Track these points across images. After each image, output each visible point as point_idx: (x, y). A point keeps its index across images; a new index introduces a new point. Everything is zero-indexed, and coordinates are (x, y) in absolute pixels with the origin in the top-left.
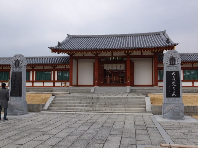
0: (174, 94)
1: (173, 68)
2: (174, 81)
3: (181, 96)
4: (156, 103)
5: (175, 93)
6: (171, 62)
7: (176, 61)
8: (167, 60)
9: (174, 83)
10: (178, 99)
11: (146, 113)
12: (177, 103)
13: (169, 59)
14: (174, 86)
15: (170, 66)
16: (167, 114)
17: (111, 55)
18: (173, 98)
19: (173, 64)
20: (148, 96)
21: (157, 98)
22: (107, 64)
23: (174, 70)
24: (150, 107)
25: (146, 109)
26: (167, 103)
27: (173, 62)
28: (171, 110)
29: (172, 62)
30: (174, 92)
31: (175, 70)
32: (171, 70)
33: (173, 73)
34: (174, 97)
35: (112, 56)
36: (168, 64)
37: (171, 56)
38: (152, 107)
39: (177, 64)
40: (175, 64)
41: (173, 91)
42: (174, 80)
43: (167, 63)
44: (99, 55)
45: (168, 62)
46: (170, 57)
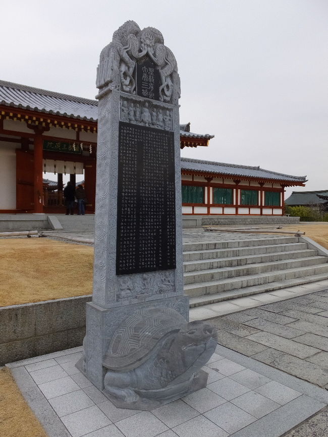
17: (75, 139)
22: (63, 160)
35: (78, 141)
44: (46, 134)
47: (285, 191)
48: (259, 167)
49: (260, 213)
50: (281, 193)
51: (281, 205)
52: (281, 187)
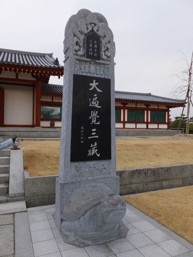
0: (93, 151)
1: (93, 68)
2: (95, 109)
3: (112, 155)
4: (37, 166)
5: (98, 147)
6: (88, 48)
7: (103, 49)
8: (76, 39)
9: (94, 115)
10: (105, 163)
11: (7, 201)
12: (102, 176)
13: (82, 37)
14: (94, 126)
15: (84, 58)
16: (76, 223)
18: (92, 163)
19: (96, 55)
20: (19, 149)
21: (40, 154)
23: (95, 76)
24: (20, 180)
25: (8, 188)
26: (74, 180)
27: (93, 48)
28: (90, 209)
29: (91, 50)
30: (96, 144)
31: (98, 76)
32: (89, 75)
33: (94, 85)
34: (94, 158)
36: (79, 53)
37: (90, 29)
38: (25, 182)
39: (104, 57)
40: (99, 57)
41: (93, 141)
42: (97, 106)
43: (77, 48)
45: (81, 45)
46: (86, 32)
47: (170, 111)
48: (150, 94)
49: (146, 127)
50: (167, 113)
51: (167, 122)
52: (167, 108)
